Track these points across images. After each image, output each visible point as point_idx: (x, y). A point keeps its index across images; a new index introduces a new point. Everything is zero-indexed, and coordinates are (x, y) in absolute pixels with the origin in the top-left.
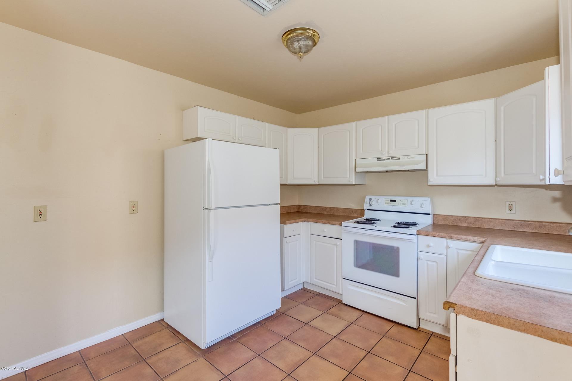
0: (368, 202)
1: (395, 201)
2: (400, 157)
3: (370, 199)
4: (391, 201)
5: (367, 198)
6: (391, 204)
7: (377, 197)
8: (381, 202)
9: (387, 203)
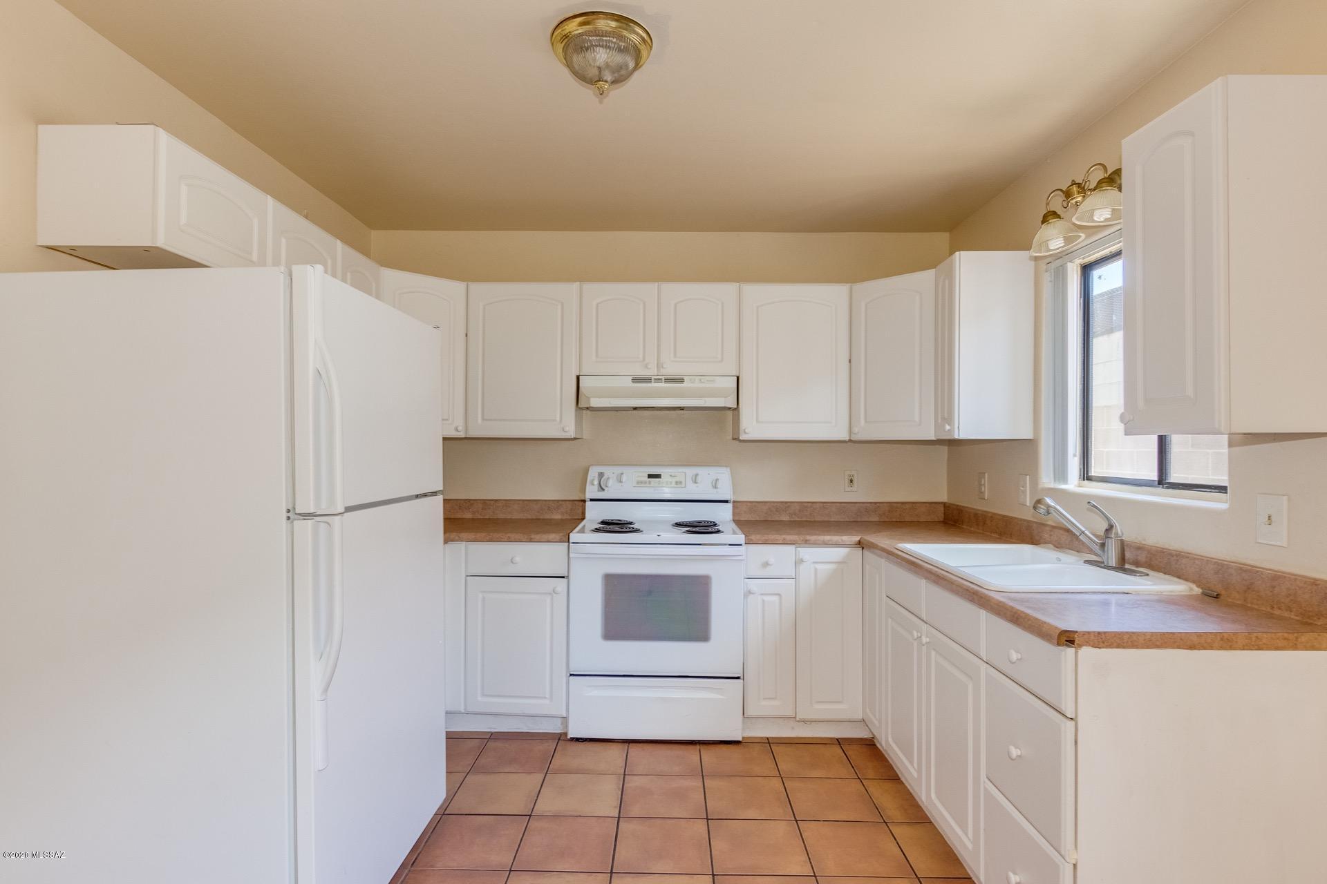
0: (596, 482)
1: (658, 476)
2: (685, 378)
3: (601, 475)
4: (650, 476)
5: (593, 473)
6: (650, 483)
7: (618, 470)
8: (628, 481)
9: (642, 482)
